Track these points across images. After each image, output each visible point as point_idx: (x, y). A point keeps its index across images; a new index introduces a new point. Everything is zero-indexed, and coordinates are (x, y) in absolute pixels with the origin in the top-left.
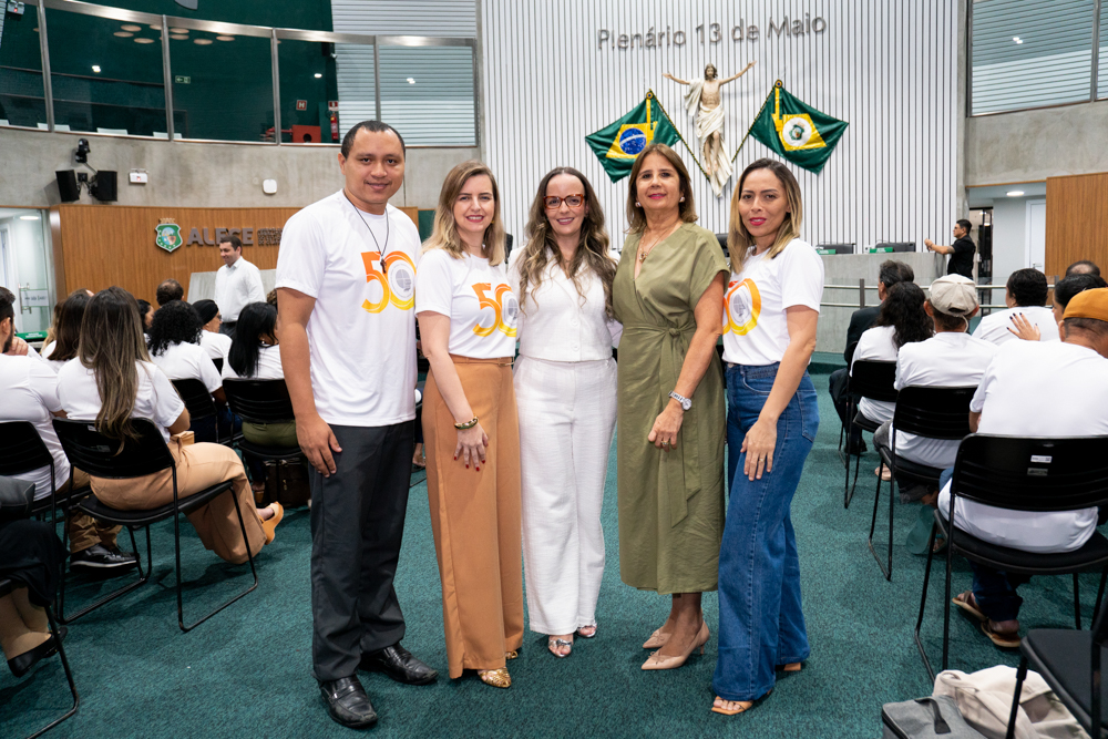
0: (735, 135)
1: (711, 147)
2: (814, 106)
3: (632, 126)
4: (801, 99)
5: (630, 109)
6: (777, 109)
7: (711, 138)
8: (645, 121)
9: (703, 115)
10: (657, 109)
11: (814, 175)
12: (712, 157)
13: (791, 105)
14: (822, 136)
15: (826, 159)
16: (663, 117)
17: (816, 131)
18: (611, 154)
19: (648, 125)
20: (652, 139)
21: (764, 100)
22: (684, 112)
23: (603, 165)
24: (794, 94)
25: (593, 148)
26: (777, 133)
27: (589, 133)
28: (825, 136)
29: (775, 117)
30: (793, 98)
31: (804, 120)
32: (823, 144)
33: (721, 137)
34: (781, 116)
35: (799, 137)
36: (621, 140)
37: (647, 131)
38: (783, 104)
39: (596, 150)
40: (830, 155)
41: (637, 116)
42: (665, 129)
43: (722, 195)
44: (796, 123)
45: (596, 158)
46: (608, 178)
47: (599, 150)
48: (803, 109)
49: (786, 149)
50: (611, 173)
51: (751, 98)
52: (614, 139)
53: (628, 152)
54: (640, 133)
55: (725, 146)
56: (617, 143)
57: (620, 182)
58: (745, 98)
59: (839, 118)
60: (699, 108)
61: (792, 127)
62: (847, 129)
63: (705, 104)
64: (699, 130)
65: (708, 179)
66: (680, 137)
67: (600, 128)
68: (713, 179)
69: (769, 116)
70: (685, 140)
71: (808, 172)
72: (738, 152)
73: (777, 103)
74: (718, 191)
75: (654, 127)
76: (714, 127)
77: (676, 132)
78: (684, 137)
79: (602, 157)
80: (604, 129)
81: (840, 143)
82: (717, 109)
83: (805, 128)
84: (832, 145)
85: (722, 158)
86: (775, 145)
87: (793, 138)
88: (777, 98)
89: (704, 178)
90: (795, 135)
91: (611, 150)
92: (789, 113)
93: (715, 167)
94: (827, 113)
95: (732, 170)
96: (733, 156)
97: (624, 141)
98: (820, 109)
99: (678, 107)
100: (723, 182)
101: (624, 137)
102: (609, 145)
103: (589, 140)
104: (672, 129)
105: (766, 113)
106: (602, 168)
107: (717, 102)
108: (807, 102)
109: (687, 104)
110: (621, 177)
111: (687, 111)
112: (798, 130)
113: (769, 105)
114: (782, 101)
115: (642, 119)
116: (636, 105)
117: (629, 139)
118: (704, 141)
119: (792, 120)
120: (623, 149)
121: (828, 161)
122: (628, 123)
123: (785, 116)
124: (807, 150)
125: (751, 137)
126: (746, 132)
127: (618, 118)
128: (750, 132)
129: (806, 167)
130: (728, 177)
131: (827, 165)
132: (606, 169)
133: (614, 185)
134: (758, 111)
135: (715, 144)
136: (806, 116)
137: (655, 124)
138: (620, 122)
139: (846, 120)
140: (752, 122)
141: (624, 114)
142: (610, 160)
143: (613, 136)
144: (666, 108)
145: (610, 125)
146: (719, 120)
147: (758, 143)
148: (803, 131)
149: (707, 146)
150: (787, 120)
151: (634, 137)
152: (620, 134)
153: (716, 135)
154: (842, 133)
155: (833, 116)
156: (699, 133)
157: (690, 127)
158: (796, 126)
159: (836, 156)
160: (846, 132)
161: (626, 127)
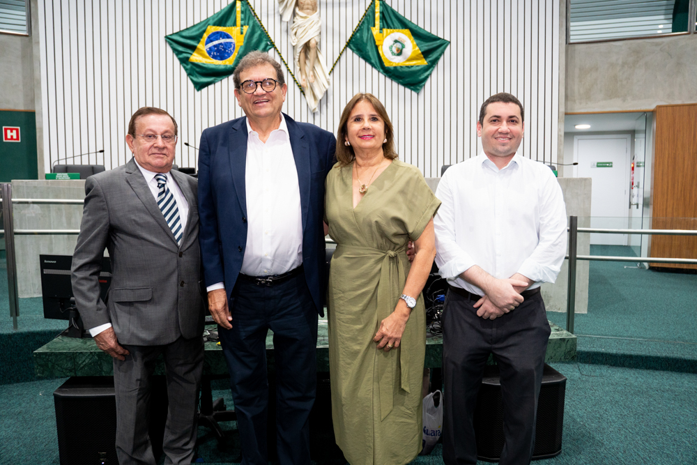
0: (331, 47)
1: (306, 57)
2: (414, 21)
3: (220, 29)
4: (401, 13)
5: (218, 10)
6: (378, 22)
7: (307, 47)
8: (235, 24)
9: (298, 20)
10: (249, 13)
11: (414, 94)
12: (308, 68)
13: (392, 19)
14: (423, 53)
15: (427, 77)
16: (254, 22)
17: (417, 48)
18: (195, 58)
19: (238, 28)
20: (242, 44)
21: (363, 12)
22: (277, 18)
23: (186, 70)
24: (395, 8)
25: (174, 50)
26: (377, 47)
27: (169, 32)
28: (426, 54)
29: (375, 31)
30: (393, 11)
31: (404, 36)
32: (424, 62)
33: (318, 48)
34: (381, 29)
35: (400, 53)
36: (207, 43)
37: (237, 35)
38: (383, 18)
39: (177, 52)
40: (431, 74)
41: (225, 18)
42: (256, 36)
43: (317, 110)
44: (397, 38)
45: (177, 62)
46: (191, 85)
47: (181, 52)
48: (404, 24)
49: (386, 64)
50: (195, 79)
51: (349, 9)
52: (199, 42)
53: (214, 57)
54: (228, 37)
55: (322, 57)
56: (202, 46)
57: (205, 90)
58: (343, 9)
59: (440, 36)
60: (294, 14)
61: (392, 43)
62: (449, 46)
63: (302, 9)
64: (294, 37)
65: (302, 92)
66: (273, 45)
67: (183, 27)
68: (308, 92)
69: (369, 29)
70: (279, 48)
71: (408, 90)
72: (334, 65)
73: (378, 15)
74: (314, 105)
75: (244, 33)
76: (310, 35)
77: (268, 38)
78: (277, 45)
79: (184, 61)
80: (187, 29)
81: (440, 62)
82: (315, 16)
83: (405, 43)
84: (434, 63)
85: (318, 69)
86: (374, 60)
87: (393, 53)
88: (378, 9)
89: (298, 90)
90: (395, 50)
91: (195, 54)
92: (389, 27)
93: (311, 79)
94: (427, 29)
95: (329, 83)
96: (330, 69)
97: (211, 45)
98: (421, 25)
99: (271, 12)
100: (320, 96)
101: (210, 40)
102: (193, 48)
103: (169, 39)
104: (264, 35)
105: (366, 25)
106: (184, 73)
107: (314, 9)
108: (408, 17)
109: (281, 9)
110: (207, 84)
111: (281, 16)
112: (398, 45)
113: (368, 19)
114: (382, 13)
115: (230, 22)
116: (225, 5)
117: (216, 43)
118: (299, 50)
119: (392, 35)
120: (209, 54)
121: (429, 80)
122: (214, 25)
123: (385, 30)
124: (407, 67)
125: (348, 49)
126: (343, 44)
127: (204, 18)
128: (348, 45)
129: (406, 85)
130: (325, 90)
131: (428, 83)
132: (189, 74)
133: (198, 93)
134: (356, 24)
135: (311, 55)
136: (407, 31)
137: (246, 28)
138: (206, 23)
139: (447, 38)
140: (350, 35)
141: (211, 14)
142: (193, 64)
143: (197, 38)
144: (257, 12)
145: (194, 26)
146: (316, 28)
147: (356, 57)
148: (403, 46)
149: (303, 55)
150: (387, 35)
151: (222, 41)
152: (205, 36)
153: (312, 43)
154: (443, 52)
155: (434, 33)
156: (293, 40)
157: (284, 35)
158: (396, 41)
159: (436, 76)
160: (447, 51)
161: (212, 29)
